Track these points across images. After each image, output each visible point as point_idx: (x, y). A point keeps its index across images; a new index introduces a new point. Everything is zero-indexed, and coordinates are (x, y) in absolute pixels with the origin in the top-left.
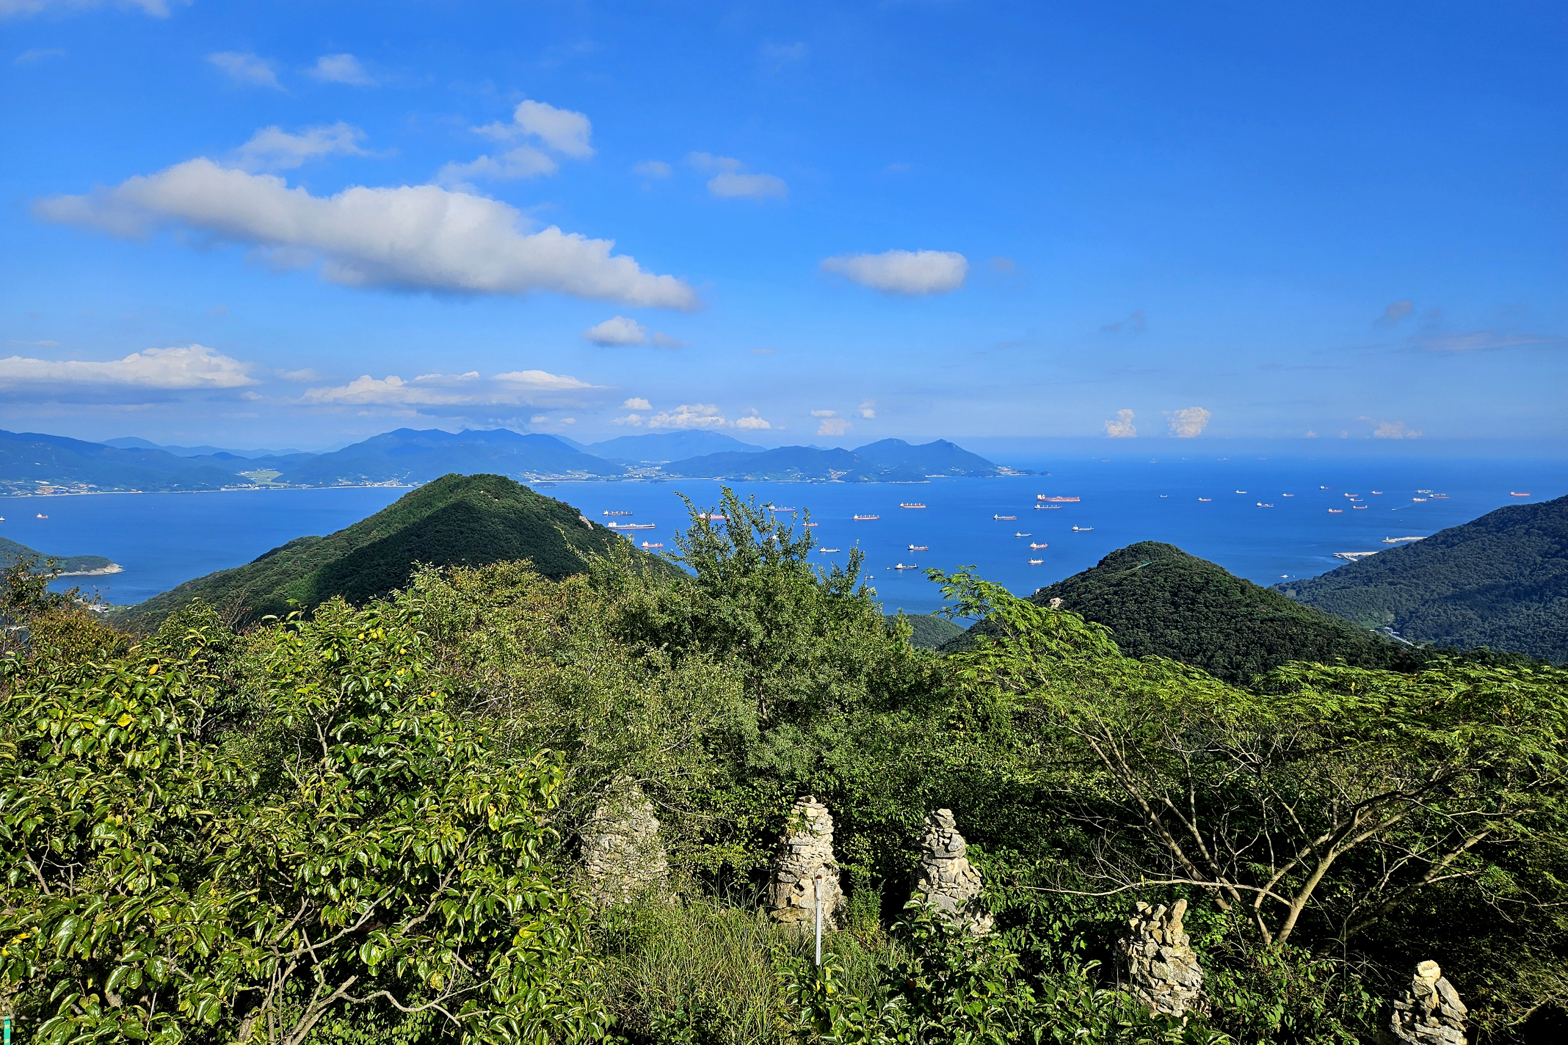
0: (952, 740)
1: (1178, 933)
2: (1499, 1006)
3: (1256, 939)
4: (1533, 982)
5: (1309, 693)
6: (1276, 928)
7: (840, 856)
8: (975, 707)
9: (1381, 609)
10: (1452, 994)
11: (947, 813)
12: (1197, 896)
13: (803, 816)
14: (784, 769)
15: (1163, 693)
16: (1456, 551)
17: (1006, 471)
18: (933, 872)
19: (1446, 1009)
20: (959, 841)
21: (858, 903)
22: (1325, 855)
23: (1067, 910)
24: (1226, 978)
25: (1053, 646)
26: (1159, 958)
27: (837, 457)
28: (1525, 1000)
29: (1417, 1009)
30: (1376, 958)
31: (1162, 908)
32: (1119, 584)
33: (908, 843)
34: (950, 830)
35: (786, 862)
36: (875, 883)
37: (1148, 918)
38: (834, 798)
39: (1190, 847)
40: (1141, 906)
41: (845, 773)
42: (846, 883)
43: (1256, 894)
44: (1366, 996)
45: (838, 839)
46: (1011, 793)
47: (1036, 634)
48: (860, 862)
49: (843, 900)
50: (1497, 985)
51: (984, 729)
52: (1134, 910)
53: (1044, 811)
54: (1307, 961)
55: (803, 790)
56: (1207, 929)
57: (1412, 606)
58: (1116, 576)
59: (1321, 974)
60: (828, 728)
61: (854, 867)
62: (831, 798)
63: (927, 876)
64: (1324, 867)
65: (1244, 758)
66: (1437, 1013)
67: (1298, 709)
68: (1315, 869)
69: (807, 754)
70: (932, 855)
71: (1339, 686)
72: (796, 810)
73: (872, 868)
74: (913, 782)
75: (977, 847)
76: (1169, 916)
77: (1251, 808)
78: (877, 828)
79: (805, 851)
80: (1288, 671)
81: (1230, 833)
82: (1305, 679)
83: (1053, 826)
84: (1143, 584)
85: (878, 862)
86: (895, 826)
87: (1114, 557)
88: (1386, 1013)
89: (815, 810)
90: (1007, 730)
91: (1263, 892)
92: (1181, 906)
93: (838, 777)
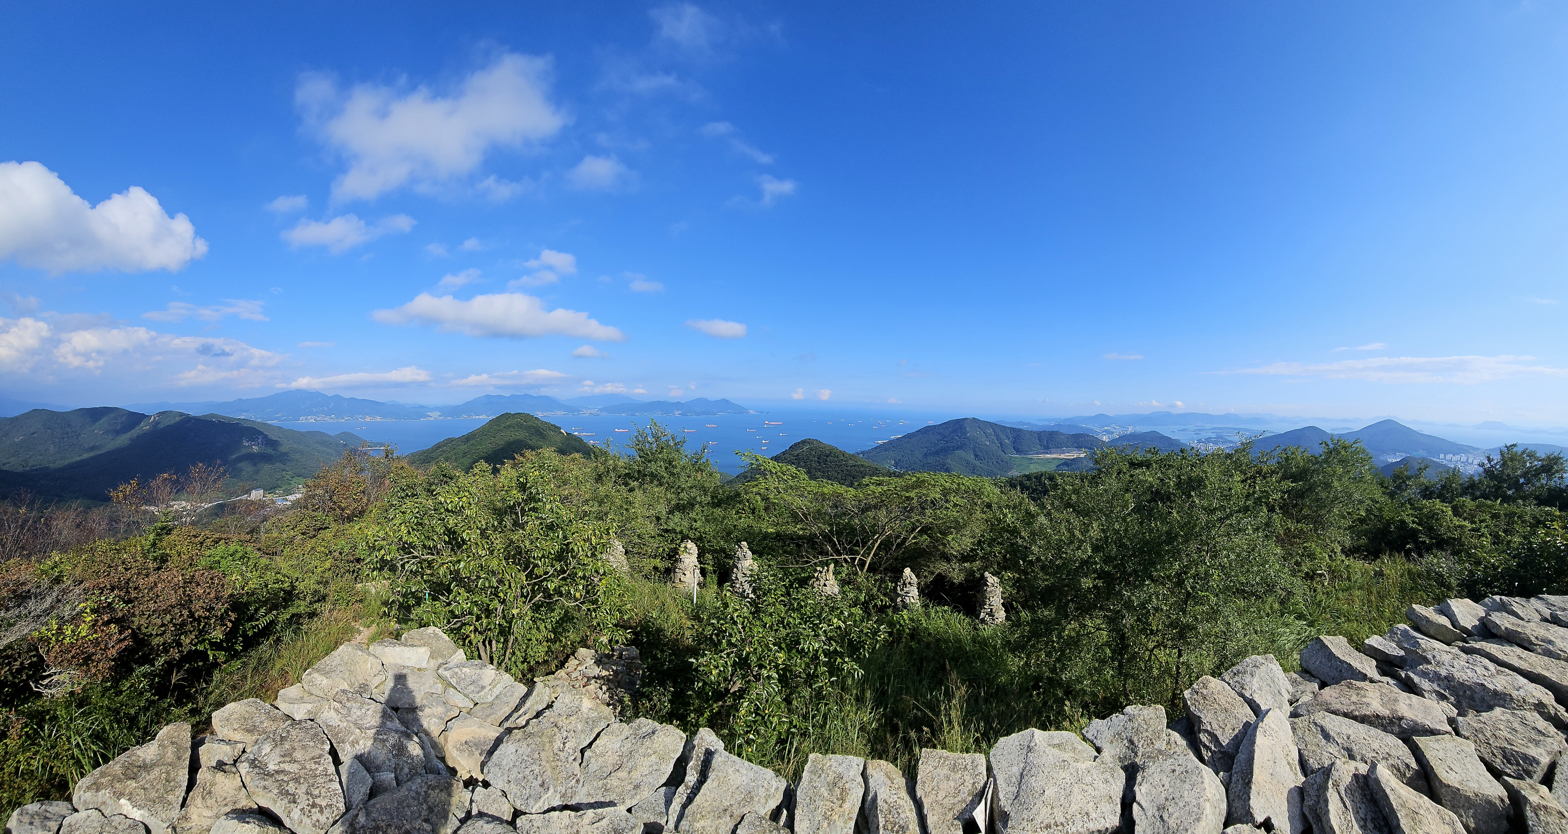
0: (740, 518)
1: (831, 576)
2: (925, 577)
3: (856, 574)
4: (934, 567)
5: (872, 487)
6: (862, 570)
7: (700, 563)
8: (749, 505)
9: (890, 460)
10: (914, 577)
11: (744, 543)
12: (836, 562)
13: (686, 547)
14: (678, 530)
15: (826, 490)
16: (912, 440)
17: (752, 412)
18: (739, 566)
19: (912, 581)
20: (749, 553)
21: (708, 579)
22: (877, 541)
23: (791, 575)
24: (846, 588)
25: (785, 478)
26: (825, 585)
27: (678, 405)
28: (933, 573)
29: (904, 584)
30: (892, 573)
31: (826, 568)
32: (798, 455)
33: (730, 557)
34: (746, 549)
35: (680, 565)
36: (715, 572)
37: (821, 572)
38: (697, 541)
39: (833, 545)
40: (818, 568)
41: (702, 530)
42: (703, 572)
43: (856, 558)
44: (890, 584)
45: (700, 556)
46: (766, 536)
47: (779, 474)
48: (708, 564)
49: (702, 579)
50: (925, 570)
51: (753, 513)
52: (816, 571)
53: (779, 541)
54: (871, 577)
55: (685, 538)
56: (840, 573)
57: (899, 458)
58: (796, 453)
59: (876, 581)
60: (694, 513)
61: (706, 566)
62: (698, 540)
63: (737, 568)
64: (876, 545)
65: (853, 511)
66: (910, 583)
67: (869, 492)
68: (874, 547)
69: (686, 524)
70: (739, 559)
71: (880, 484)
72: (683, 545)
73: (713, 566)
74: (729, 534)
75: (755, 556)
76: (828, 570)
77: (853, 530)
78: (715, 551)
79: (687, 561)
80: (866, 480)
81: (846, 540)
82: (870, 482)
83: (783, 547)
84: (807, 455)
85: (715, 564)
86: (723, 550)
87: (795, 445)
88: (895, 588)
89: (690, 545)
90: (763, 513)
91: (858, 557)
92: (832, 566)
93: (700, 533)
